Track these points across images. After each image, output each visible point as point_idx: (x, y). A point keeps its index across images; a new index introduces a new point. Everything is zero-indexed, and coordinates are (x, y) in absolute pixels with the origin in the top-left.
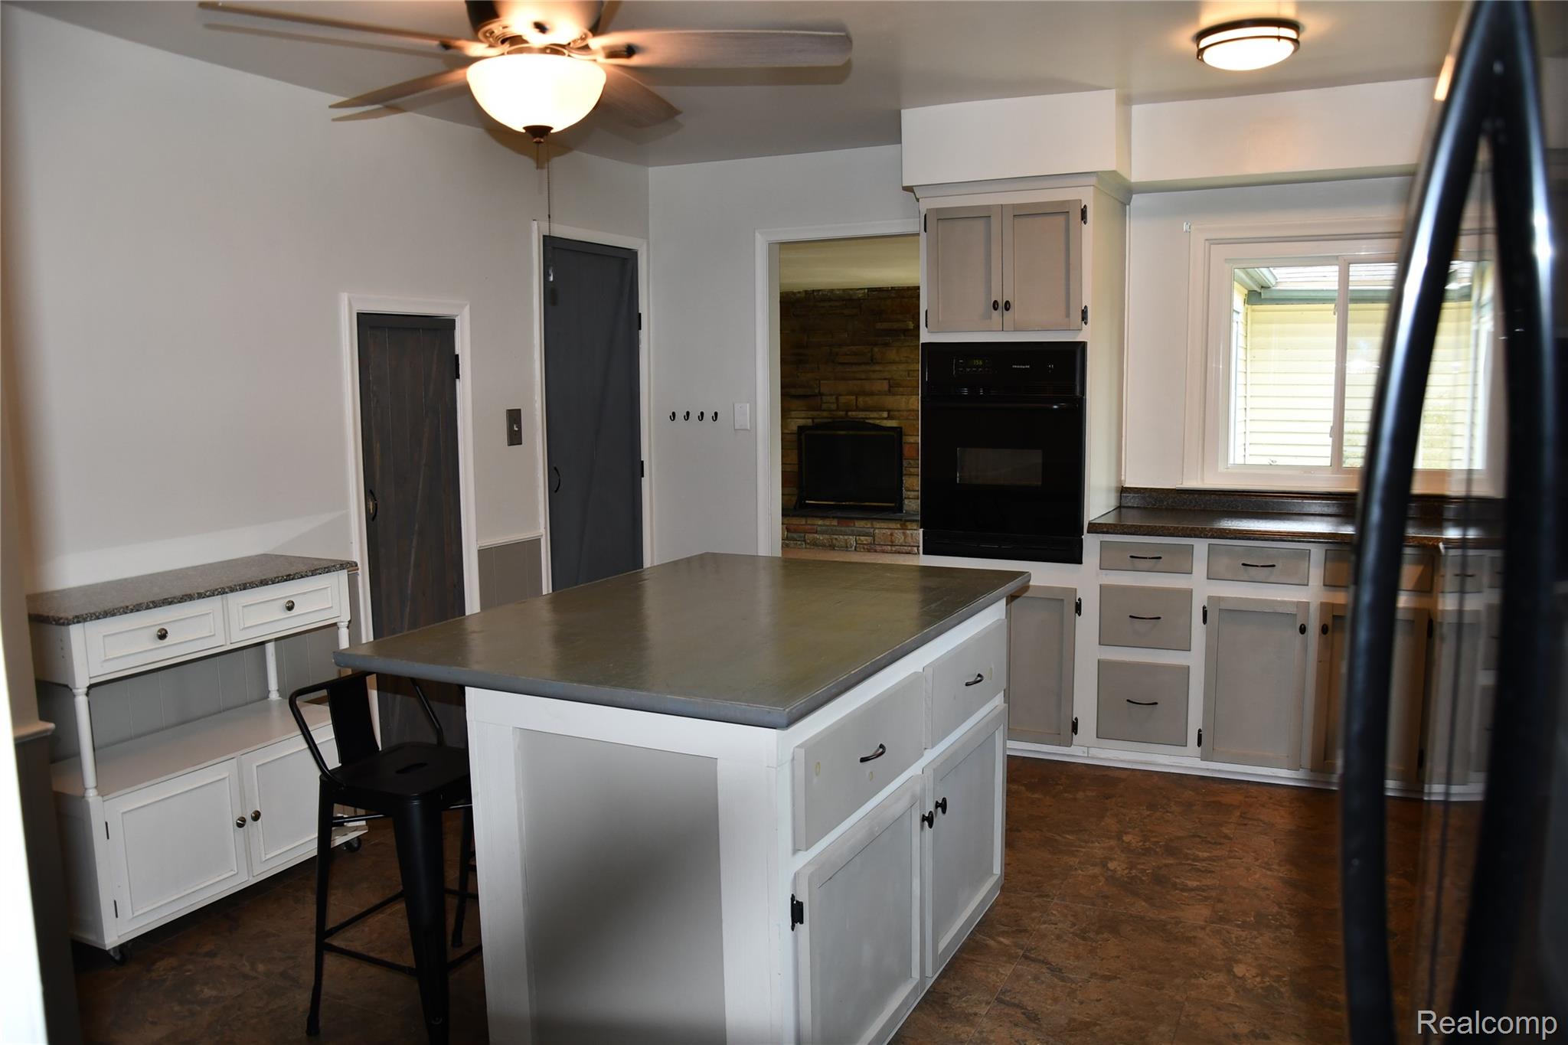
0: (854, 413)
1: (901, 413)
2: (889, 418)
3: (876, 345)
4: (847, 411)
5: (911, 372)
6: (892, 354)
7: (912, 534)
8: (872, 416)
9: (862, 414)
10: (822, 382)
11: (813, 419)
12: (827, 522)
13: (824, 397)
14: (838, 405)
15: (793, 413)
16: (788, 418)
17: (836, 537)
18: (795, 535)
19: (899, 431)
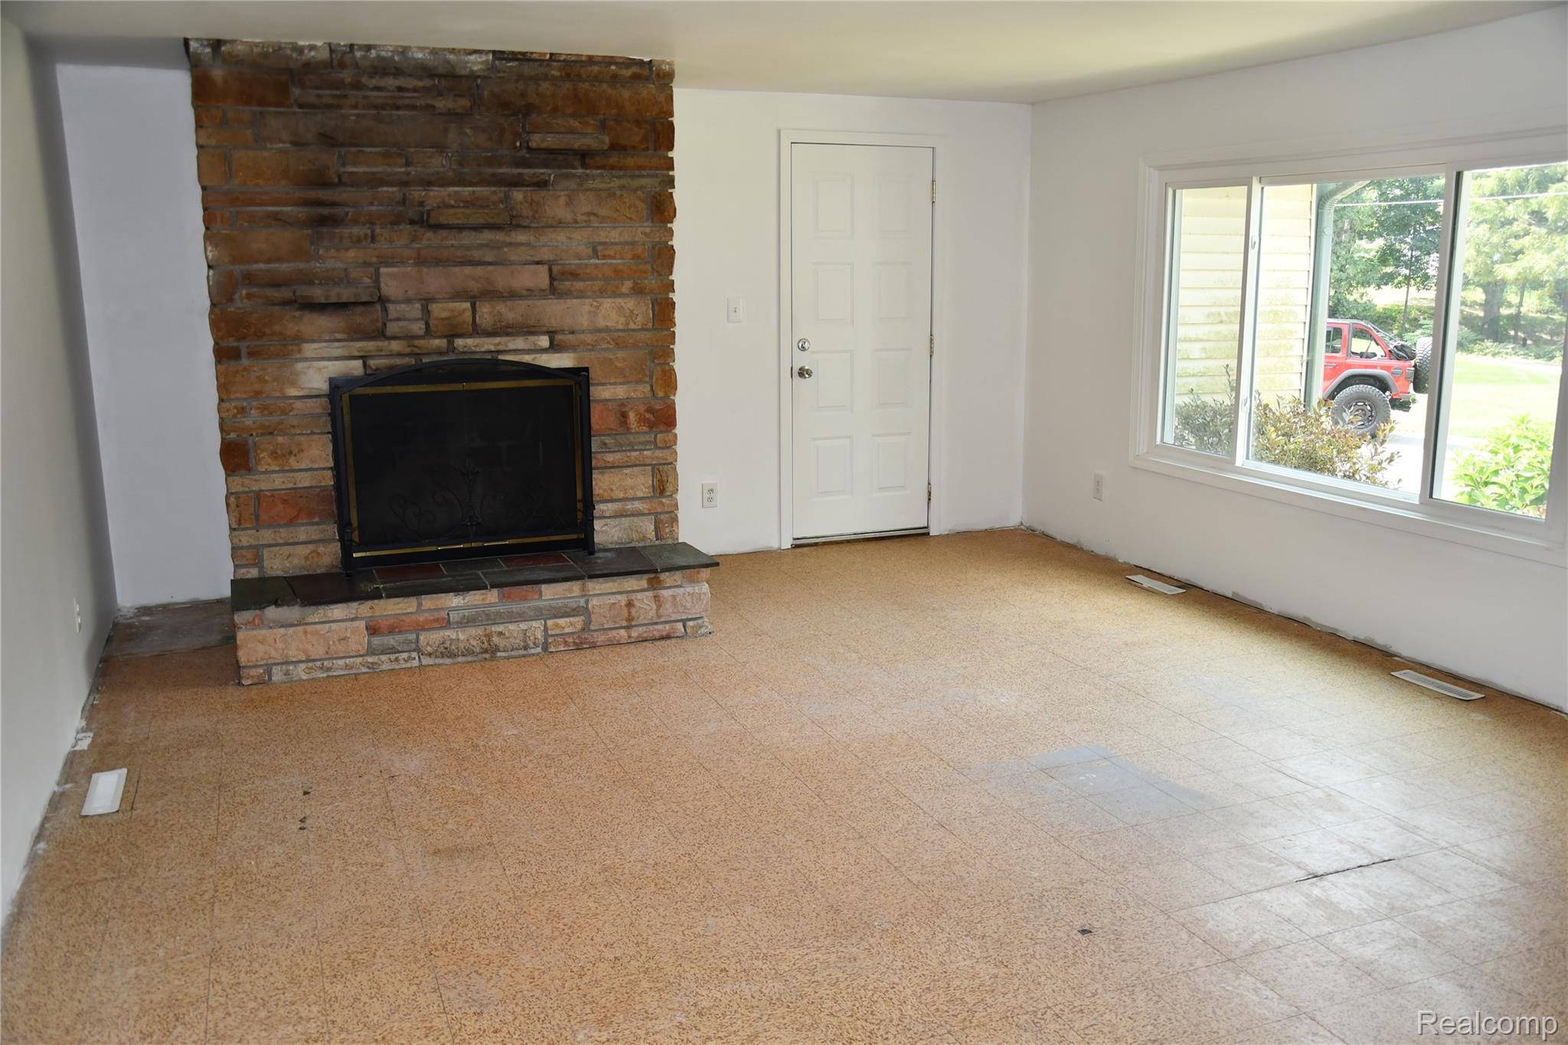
0: (469, 341)
1: (582, 337)
2: (554, 347)
3: (517, 183)
4: (451, 337)
5: (600, 248)
6: (556, 207)
7: (674, 597)
8: (511, 346)
9: (488, 344)
10: (383, 270)
11: (364, 358)
12: (474, 598)
13: (391, 307)
14: (427, 324)
15: (306, 346)
16: (298, 360)
17: (501, 628)
18: (390, 640)
19: (579, 376)
